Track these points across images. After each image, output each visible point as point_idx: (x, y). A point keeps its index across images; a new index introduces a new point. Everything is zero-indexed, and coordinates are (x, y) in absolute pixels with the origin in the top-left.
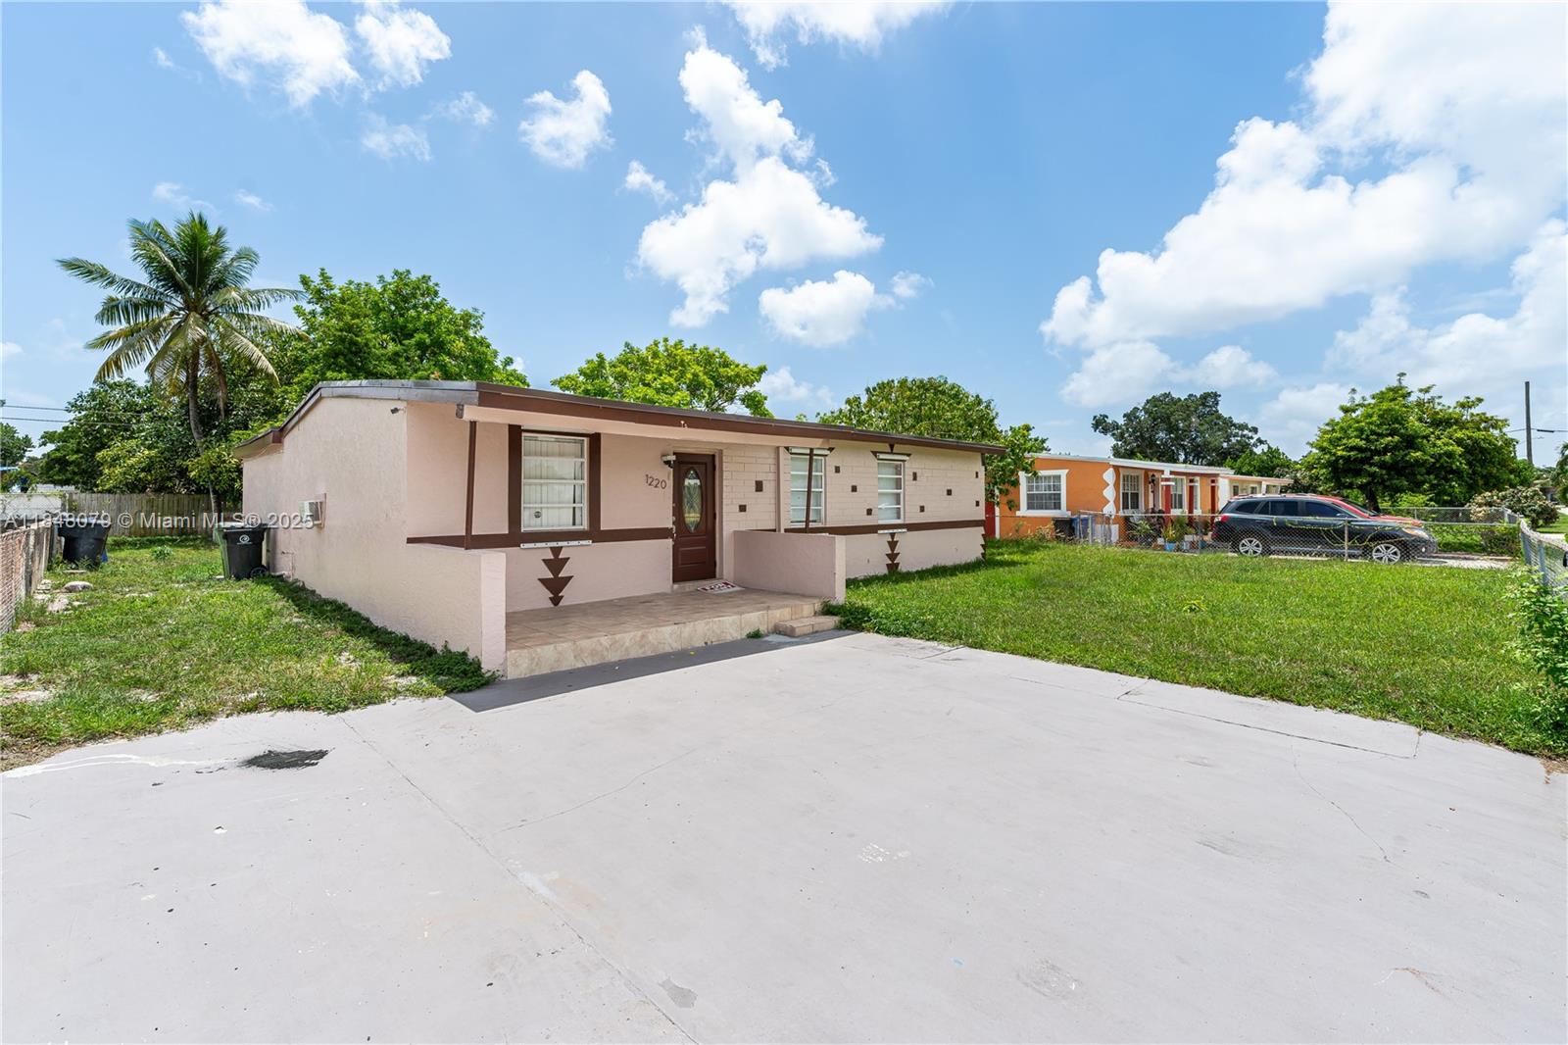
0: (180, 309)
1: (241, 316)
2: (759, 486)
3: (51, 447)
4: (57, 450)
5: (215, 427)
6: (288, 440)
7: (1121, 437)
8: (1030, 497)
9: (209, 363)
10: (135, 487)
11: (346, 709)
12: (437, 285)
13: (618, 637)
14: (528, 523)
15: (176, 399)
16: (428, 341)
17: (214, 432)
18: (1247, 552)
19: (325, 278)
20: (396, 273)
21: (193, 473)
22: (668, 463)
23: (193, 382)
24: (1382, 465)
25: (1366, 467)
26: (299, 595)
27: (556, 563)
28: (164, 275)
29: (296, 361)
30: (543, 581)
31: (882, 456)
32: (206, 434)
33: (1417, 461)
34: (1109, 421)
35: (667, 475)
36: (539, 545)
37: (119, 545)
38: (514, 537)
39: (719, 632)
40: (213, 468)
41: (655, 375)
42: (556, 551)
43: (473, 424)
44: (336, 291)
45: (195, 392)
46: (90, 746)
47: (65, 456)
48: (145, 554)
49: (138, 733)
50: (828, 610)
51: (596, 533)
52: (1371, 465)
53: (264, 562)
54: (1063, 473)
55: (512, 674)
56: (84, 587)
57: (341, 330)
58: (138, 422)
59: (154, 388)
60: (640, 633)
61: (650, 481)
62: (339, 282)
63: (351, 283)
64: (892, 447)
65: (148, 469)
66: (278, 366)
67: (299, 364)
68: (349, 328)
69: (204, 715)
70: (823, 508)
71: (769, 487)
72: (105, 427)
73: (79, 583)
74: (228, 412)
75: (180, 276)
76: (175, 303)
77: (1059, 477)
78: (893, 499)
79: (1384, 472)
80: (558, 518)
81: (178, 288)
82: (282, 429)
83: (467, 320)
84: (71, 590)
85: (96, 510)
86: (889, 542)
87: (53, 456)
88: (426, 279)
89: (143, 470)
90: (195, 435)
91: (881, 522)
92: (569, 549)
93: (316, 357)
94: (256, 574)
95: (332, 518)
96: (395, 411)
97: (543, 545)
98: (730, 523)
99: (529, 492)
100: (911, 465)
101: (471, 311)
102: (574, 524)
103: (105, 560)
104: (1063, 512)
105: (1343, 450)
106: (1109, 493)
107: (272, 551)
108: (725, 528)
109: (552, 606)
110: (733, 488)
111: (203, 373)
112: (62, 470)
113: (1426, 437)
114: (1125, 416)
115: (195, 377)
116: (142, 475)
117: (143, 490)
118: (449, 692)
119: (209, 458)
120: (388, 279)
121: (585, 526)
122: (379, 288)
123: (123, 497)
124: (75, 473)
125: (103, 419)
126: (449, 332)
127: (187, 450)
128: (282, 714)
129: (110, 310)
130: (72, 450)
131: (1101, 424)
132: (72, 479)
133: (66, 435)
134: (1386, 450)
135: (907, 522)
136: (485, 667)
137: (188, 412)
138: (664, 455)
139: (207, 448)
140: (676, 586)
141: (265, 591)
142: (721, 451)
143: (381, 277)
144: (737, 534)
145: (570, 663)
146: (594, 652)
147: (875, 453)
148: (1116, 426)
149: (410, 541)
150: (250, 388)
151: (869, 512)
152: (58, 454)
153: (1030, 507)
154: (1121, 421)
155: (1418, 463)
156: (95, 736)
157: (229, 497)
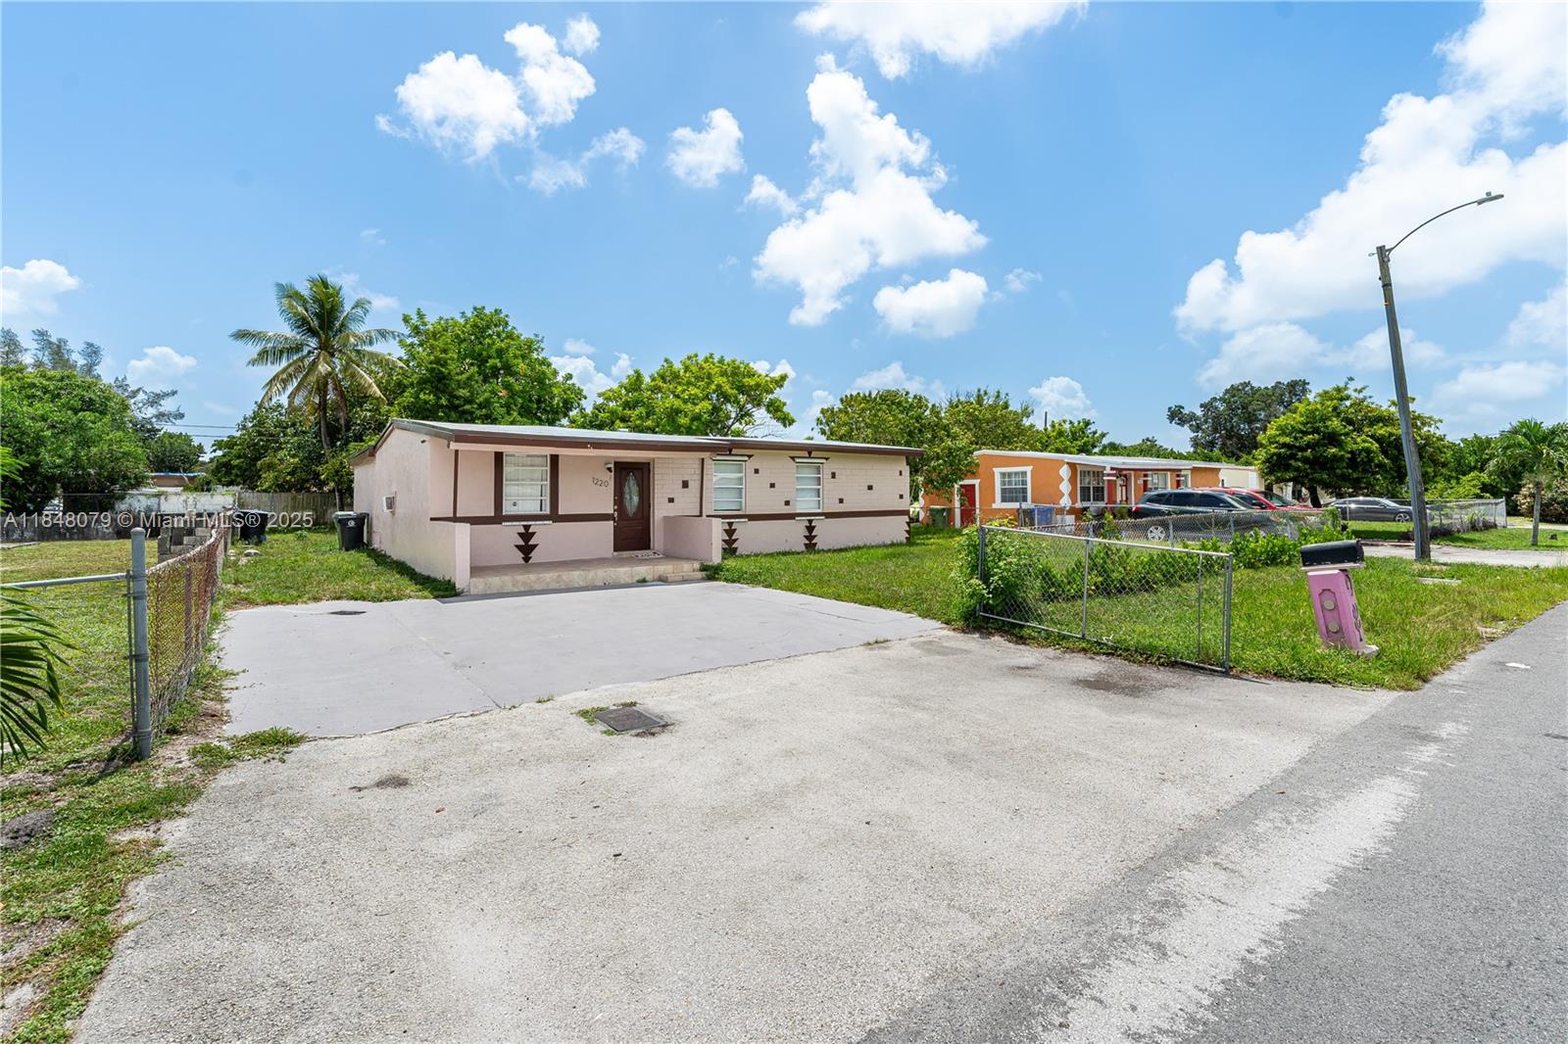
0: (315, 349)
1: (358, 352)
2: (685, 485)
3: (219, 453)
4: (224, 456)
5: (339, 440)
6: (378, 454)
7: (1198, 428)
8: (1003, 491)
9: (335, 389)
10: (282, 487)
11: (381, 601)
12: (507, 316)
13: (541, 575)
14: (508, 509)
15: (312, 418)
16: (499, 365)
17: (339, 443)
18: (1153, 538)
19: (421, 316)
20: (475, 309)
21: (322, 477)
22: (609, 469)
23: (323, 406)
24: (1305, 460)
25: (1292, 462)
26: (381, 559)
27: (527, 535)
28: (302, 324)
29: (399, 384)
30: (517, 546)
31: (797, 460)
32: (333, 444)
33: (1334, 455)
34: (1186, 411)
35: (610, 478)
36: (515, 523)
37: (273, 531)
38: (498, 518)
39: (614, 577)
40: (337, 472)
41: (685, 387)
42: (527, 527)
43: (457, 452)
44: (430, 327)
45: (325, 413)
46: (269, 606)
47: (230, 461)
48: (290, 537)
49: (288, 603)
50: (704, 568)
51: (555, 517)
52: (1297, 460)
53: (365, 541)
54: (1028, 469)
55: (473, 591)
56: (255, 554)
57: (431, 363)
58: (285, 435)
59: (292, 409)
60: (556, 574)
61: (596, 482)
62: (431, 319)
63: (441, 318)
64: (810, 453)
65: (292, 473)
66: (384, 390)
67: (401, 388)
68: (438, 361)
69: (316, 599)
70: (743, 500)
71: (694, 485)
72: (262, 440)
73: (252, 551)
74: (348, 429)
75: (315, 323)
76: (312, 345)
77: (1026, 473)
78: (814, 493)
79: (1307, 466)
80: (531, 507)
81: (312, 332)
82: (375, 447)
83: (530, 346)
84: (247, 555)
85: (258, 504)
86: (807, 527)
87: (221, 461)
88: (497, 312)
89: (289, 474)
90: (325, 446)
91: (798, 511)
92: (535, 527)
93: (412, 384)
94: (359, 547)
95: (399, 509)
96: (423, 442)
97: (517, 523)
98: (660, 511)
99: (508, 490)
100: (828, 468)
101: (533, 337)
102: (541, 510)
103: (265, 539)
104: (1028, 505)
105: (1276, 448)
106: (1065, 487)
107: (370, 533)
108: (656, 514)
109: (523, 562)
110: (664, 486)
111: (331, 396)
112: (228, 473)
113: (1347, 434)
114: (1202, 406)
115: (325, 401)
116: (288, 478)
117: (289, 490)
118: (435, 597)
119: (333, 465)
120: (469, 314)
121: (547, 511)
122: (462, 321)
123: (275, 495)
124: (237, 475)
125: (260, 434)
126: (515, 357)
127: (319, 459)
128: (352, 602)
129: (263, 356)
130: (235, 456)
131: (1177, 415)
132: (235, 480)
133: (231, 444)
134: (1309, 446)
135: (825, 511)
136: (457, 586)
137: (320, 429)
138: (606, 464)
139: (333, 457)
140: (616, 553)
141: (362, 558)
142: (654, 460)
143: (463, 313)
144: (666, 519)
145: (509, 588)
146: (524, 583)
147: (793, 458)
148: (1193, 417)
149: (432, 519)
150: (364, 408)
151: (787, 503)
152: (225, 460)
153: (1004, 500)
154: (1199, 413)
155: (1335, 458)
156: (271, 603)
157: (345, 492)
